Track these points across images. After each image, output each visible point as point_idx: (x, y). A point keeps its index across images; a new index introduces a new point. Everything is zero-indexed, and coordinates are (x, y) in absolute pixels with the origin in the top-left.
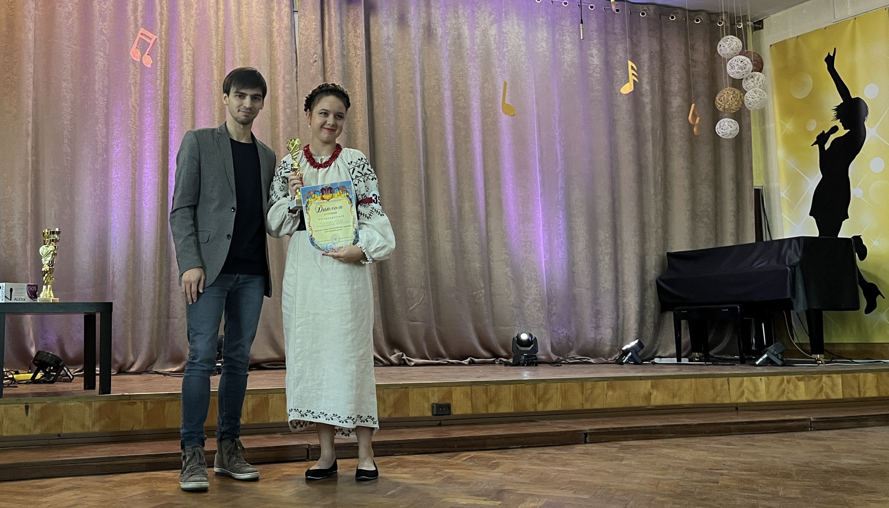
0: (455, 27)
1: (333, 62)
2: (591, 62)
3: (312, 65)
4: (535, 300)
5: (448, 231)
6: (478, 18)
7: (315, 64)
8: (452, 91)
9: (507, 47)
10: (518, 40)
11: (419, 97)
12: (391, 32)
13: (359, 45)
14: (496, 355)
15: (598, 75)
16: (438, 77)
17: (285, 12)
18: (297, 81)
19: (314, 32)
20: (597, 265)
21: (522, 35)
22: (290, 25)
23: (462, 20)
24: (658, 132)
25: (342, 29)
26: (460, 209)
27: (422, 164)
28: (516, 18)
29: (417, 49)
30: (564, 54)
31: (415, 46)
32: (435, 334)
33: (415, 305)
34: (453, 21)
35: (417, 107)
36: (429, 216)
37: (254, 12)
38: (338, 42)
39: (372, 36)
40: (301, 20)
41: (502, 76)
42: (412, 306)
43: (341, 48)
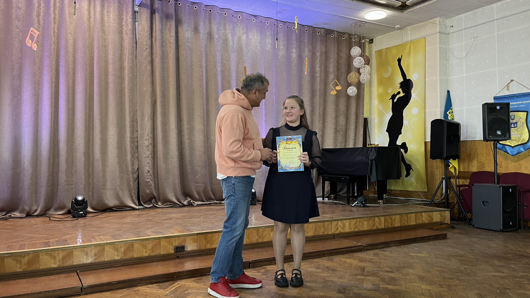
0: (224, 34)
1: (157, 50)
2: (292, 56)
6: (236, 31)
7: (146, 50)
8: (222, 68)
9: (251, 46)
10: (256, 43)
11: (204, 70)
12: (190, 36)
13: (172, 41)
15: (295, 62)
16: (214, 60)
17: (130, 21)
19: (146, 33)
21: (259, 41)
22: (132, 29)
23: (228, 31)
24: (322, 91)
25: (163, 32)
27: (205, 104)
28: (255, 32)
29: (204, 45)
30: (279, 51)
31: (202, 43)
34: (223, 32)
35: (203, 75)
36: (207, 130)
37: (111, 21)
38: (160, 39)
39: (179, 36)
40: (139, 26)
41: (247, 61)
42: (198, 176)
43: (162, 42)
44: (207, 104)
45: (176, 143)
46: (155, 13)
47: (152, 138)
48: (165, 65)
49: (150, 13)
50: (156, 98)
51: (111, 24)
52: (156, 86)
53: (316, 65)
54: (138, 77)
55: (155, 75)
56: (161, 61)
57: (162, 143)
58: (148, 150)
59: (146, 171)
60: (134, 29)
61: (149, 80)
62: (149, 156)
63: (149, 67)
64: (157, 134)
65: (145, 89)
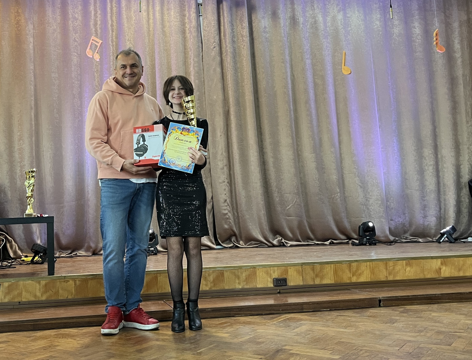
0: (312, 16)
1: (227, 46)
2: (414, 33)
3: (213, 50)
4: (377, 200)
5: (313, 154)
6: (329, 9)
7: (214, 49)
8: (312, 60)
9: (351, 27)
10: (358, 22)
11: (288, 65)
12: (267, 24)
13: (244, 34)
14: (350, 238)
15: (420, 40)
16: (301, 51)
17: (193, 17)
18: (203, 61)
19: (213, 28)
20: (424, 173)
21: (361, 18)
22: (197, 25)
23: (317, 11)
25: (233, 24)
26: (320, 140)
27: (292, 110)
28: (356, 7)
29: (286, 33)
30: (393, 28)
31: (284, 31)
32: (306, 224)
33: (291, 205)
34: (311, 13)
35: (287, 72)
36: (298, 145)
37: (172, 19)
38: (230, 33)
39: (254, 27)
40: (204, 21)
41: (348, 47)
42: (288, 206)
43: (232, 37)
44: (296, 110)
45: (257, 163)
46: (222, 2)
47: (227, 158)
48: (238, 65)
49: (216, 4)
50: (229, 107)
51: (172, 24)
52: (228, 93)
53: (453, 41)
54: (206, 83)
55: (227, 79)
56: (233, 61)
57: (240, 163)
58: (223, 173)
59: (222, 200)
60: (199, 25)
61: (220, 86)
62: (225, 181)
63: (219, 70)
64: (232, 152)
65: (215, 97)
